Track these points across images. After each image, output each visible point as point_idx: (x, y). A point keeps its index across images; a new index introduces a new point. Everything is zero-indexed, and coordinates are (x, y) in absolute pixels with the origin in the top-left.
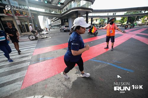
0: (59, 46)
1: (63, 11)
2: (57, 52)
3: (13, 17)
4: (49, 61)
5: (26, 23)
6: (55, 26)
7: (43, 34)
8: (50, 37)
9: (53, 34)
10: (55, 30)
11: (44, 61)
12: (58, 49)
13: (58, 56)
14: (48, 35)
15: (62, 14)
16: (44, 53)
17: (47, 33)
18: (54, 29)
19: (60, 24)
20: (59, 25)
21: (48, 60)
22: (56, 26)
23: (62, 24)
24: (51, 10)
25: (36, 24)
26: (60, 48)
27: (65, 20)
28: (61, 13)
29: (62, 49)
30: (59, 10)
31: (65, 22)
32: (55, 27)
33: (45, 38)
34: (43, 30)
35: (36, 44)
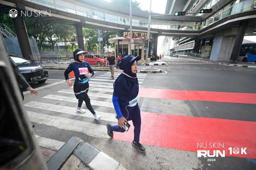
0: (177, 93)
1: (206, 24)
2: (169, 104)
3: (129, 40)
4: (153, 115)
5: (141, 47)
6: (180, 51)
7: (157, 65)
8: (166, 72)
9: (172, 67)
10: (178, 58)
11: (146, 111)
12: (173, 98)
13: (169, 112)
14: (164, 67)
15: (201, 29)
16: (149, 99)
17: (163, 64)
18: (177, 56)
19: (192, 48)
20: (190, 50)
21: (152, 112)
22: (182, 51)
23: (197, 49)
24: (182, 25)
25: (152, 48)
26: (178, 99)
27: (204, 40)
28: (199, 28)
29: (181, 101)
30: (196, 23)
31: (203, 44)
32: (180, 54)
33: (158, 72)
34: (158, 58)
35: (143, 80)
